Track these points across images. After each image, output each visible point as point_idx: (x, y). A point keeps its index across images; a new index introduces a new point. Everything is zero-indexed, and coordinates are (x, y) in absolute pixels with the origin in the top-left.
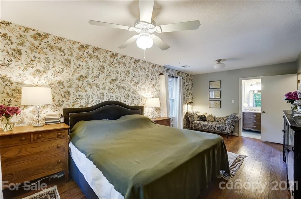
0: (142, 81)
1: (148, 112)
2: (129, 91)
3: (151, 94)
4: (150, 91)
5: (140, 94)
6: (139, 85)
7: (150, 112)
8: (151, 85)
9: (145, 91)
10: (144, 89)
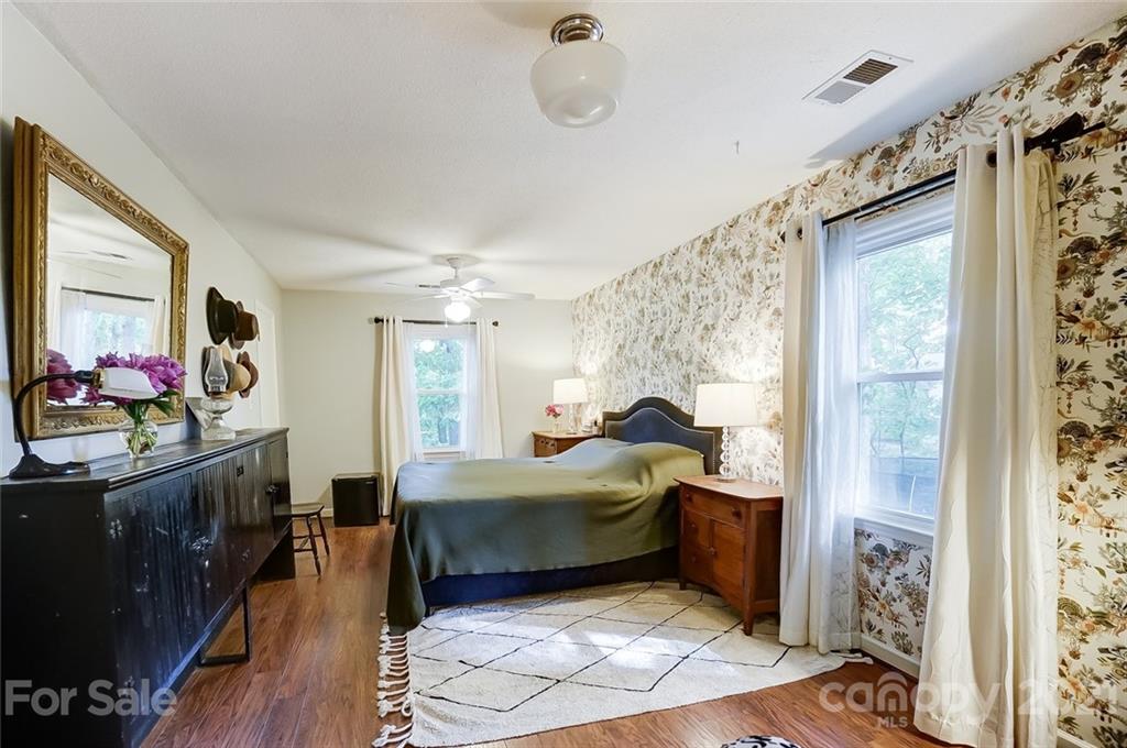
0: (728, 311)
1: (751, 452)
2: (689, 362)
3: (767, 364)
4: (761, 350)
5: (719, 368)
6: (718, 333)
7: (761, 450)
8: (767, 314)
9: (740, 353)
10: (734, 346)
